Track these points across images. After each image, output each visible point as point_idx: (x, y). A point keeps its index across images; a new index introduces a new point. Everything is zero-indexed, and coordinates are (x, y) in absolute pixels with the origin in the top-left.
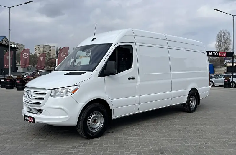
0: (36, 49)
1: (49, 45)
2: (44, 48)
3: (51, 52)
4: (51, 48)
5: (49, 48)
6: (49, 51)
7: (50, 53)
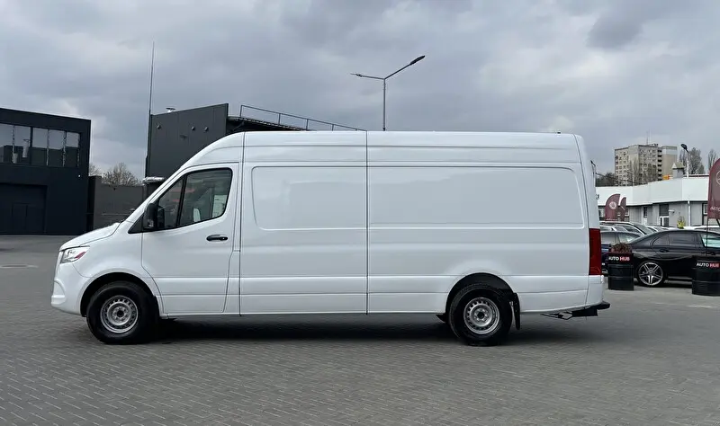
0: (617, 158)
1: (656, 145)
2: (640, 155)
3: (665, 163)
4: (664, 151)
5: (657, 153)
6: (656, 163)
7: (660, 168)
